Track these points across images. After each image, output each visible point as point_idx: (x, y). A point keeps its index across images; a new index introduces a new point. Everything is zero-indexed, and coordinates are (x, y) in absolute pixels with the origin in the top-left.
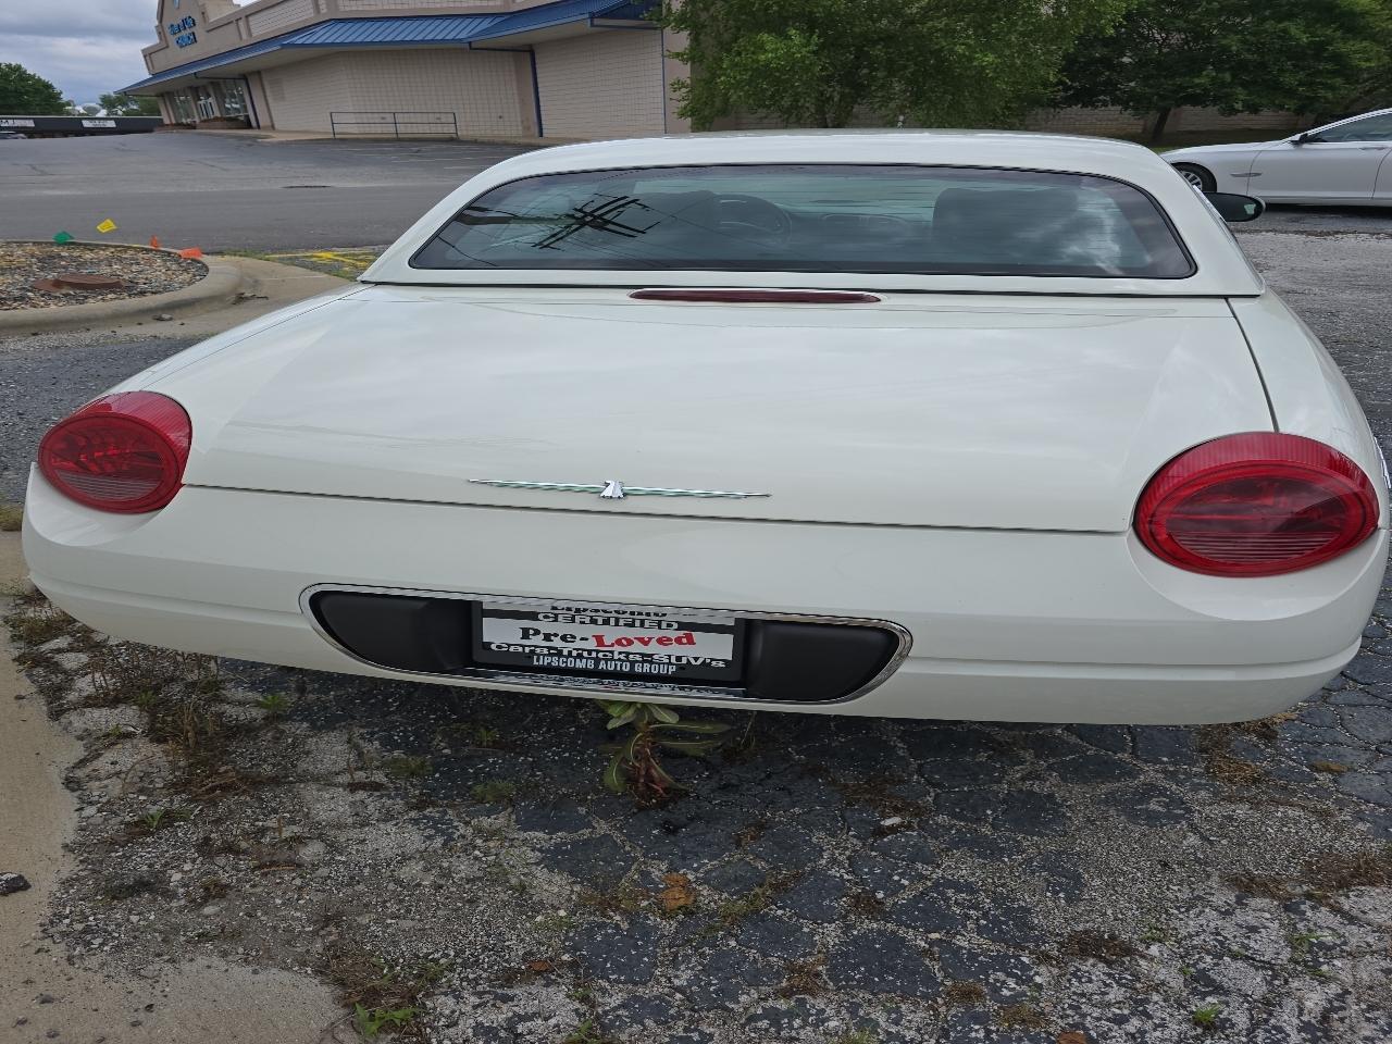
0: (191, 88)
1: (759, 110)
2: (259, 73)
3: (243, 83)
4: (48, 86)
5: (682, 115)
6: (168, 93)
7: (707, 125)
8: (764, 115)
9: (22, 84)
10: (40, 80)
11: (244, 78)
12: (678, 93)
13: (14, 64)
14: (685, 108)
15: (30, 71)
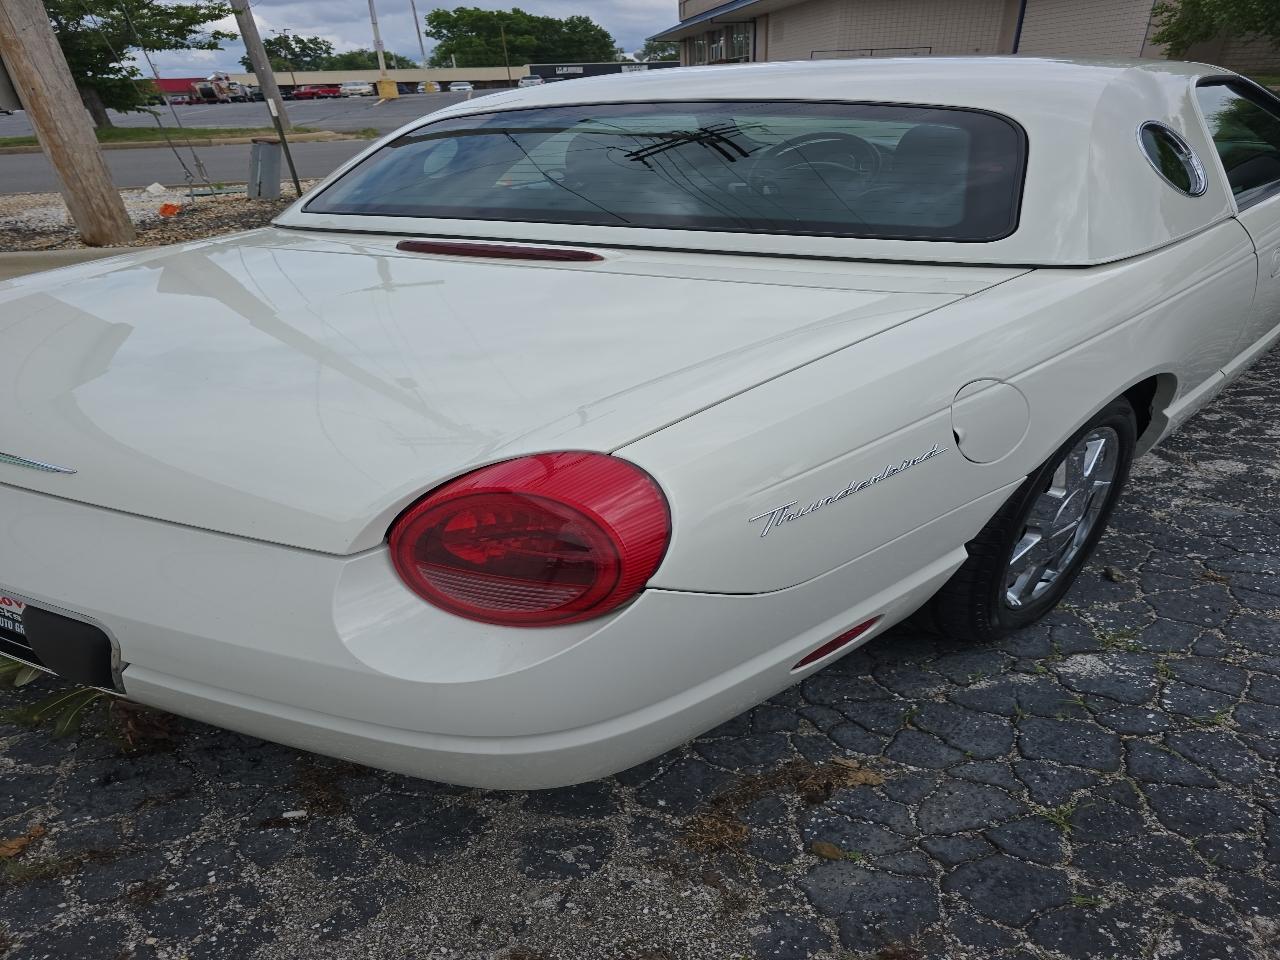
0: (708, 32)
1: (1247, 33)
2: (766, 15)
3: (751, 26)
4: (605, 35)
5: (1158, 41)
6: (690, 38)
7: (1182, 52)
8: (1251, 38)
9: (586, 34)
10: (601, 29)
11: (754, 21)
12: (1159, 17)
13: (583, 16)
14: (1163, 33)
15: (595, 23)
